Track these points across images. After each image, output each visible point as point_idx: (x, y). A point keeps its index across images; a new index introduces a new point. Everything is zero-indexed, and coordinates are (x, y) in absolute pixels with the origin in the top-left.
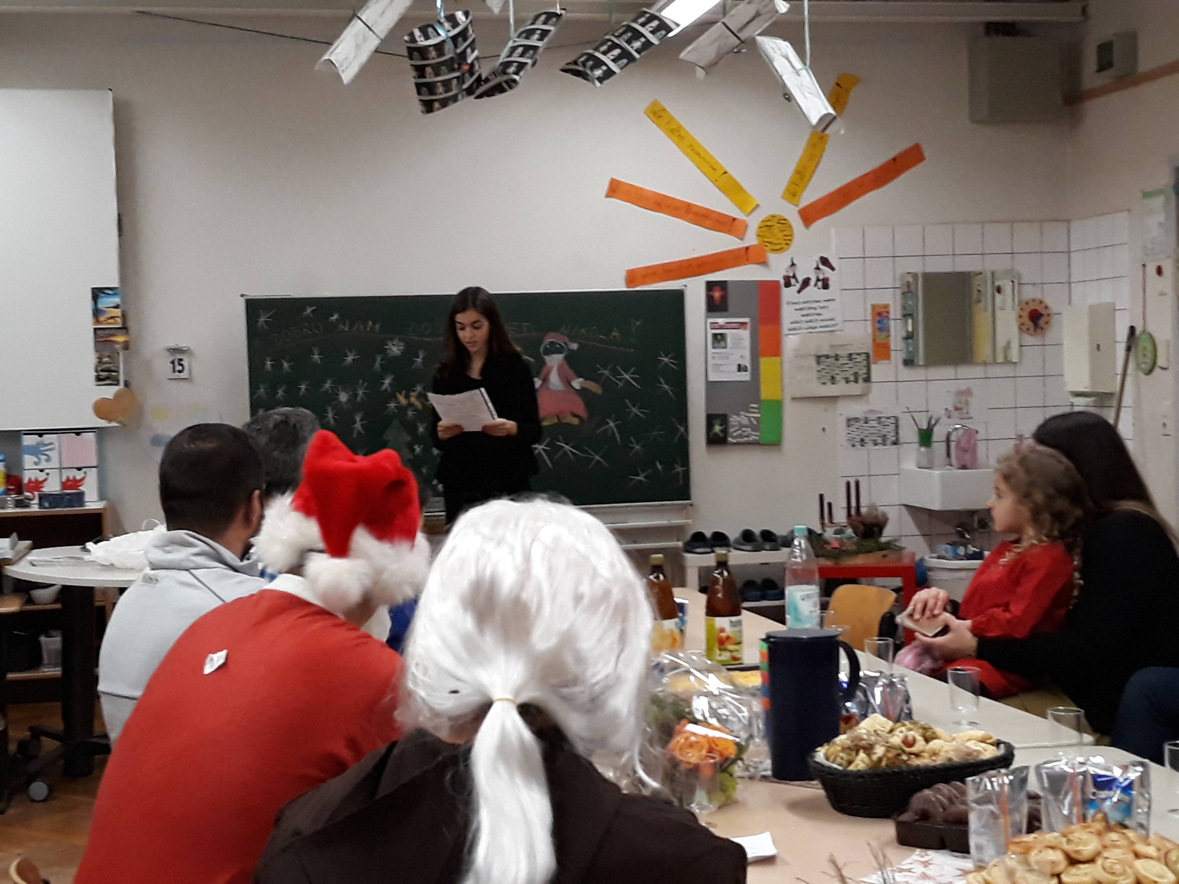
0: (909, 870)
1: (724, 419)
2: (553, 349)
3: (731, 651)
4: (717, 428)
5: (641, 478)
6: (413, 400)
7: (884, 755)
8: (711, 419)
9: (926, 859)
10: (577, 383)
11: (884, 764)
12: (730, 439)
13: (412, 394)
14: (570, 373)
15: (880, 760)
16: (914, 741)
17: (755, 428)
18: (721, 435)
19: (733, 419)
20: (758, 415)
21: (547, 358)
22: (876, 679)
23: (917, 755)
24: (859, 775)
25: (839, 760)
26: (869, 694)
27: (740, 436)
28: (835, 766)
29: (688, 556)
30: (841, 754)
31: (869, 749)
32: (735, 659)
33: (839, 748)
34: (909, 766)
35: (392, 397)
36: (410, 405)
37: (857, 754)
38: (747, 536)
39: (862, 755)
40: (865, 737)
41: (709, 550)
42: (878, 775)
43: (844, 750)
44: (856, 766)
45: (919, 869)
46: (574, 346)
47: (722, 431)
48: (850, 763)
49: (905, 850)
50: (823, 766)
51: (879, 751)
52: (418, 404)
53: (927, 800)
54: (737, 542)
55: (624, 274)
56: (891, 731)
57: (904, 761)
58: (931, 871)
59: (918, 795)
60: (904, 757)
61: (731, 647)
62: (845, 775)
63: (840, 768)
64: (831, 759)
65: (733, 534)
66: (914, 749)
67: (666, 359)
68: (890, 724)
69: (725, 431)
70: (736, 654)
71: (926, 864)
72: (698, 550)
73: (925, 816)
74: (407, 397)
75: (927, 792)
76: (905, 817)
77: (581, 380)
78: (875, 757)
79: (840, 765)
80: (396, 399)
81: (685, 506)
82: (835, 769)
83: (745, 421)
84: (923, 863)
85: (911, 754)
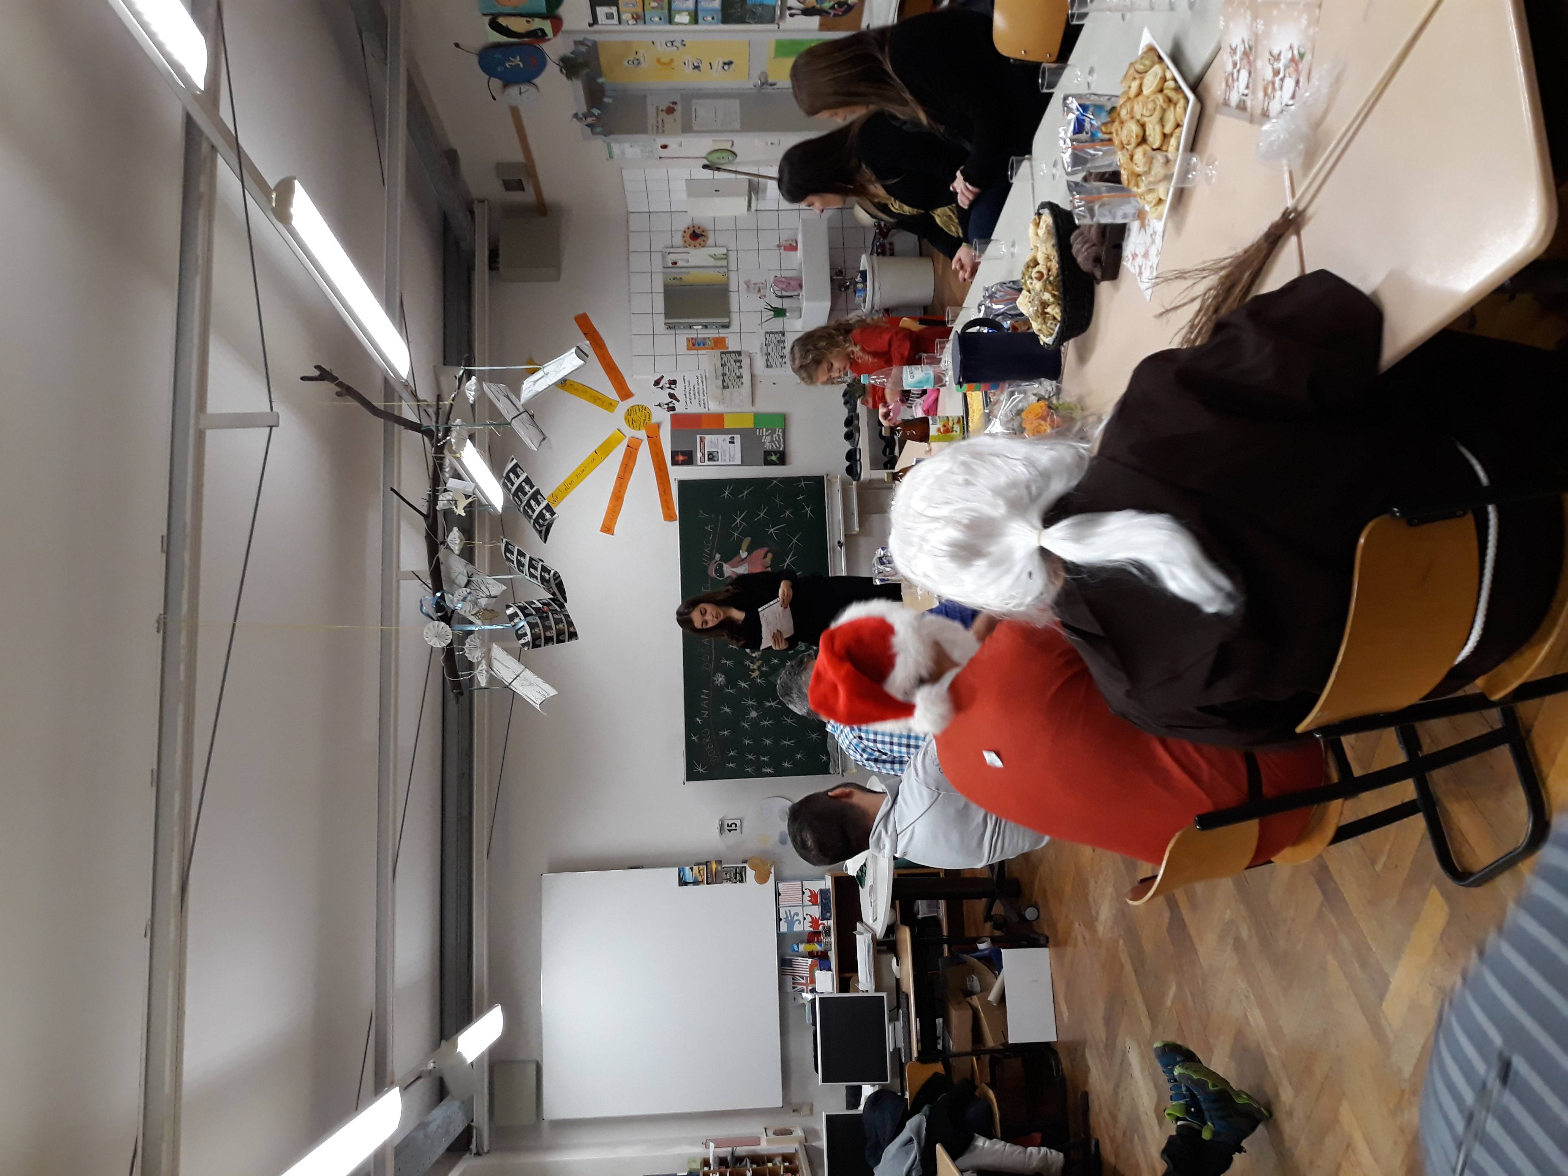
0: (1140, 267)
1: (767, 453)
2: (720, 571)
3: (954, 424)
4: (774, 458)
5: (808, 510)
6: (755, 667)
7: (1050, 293)
8: (767, 463)
9: (1130, 257)
10: (744, 554)
11: (1056, 293)
12: (781, 449)
13: (751, 667)
14: (736, 559)
15: (1054, 296)
16: (1039, 272)
17: (773, 432)
18: (778, 455)
19: (768, 446)
20: (764, 429)
21: (726, 575)
22: (987, 308)
23: (1049, 270)
24: (1064, 311)
25: (1052, 326)
26: (997, 313)
27: (779, 442)
28: (1057, 329)
29: (862, 477)
30: (1048, 325)
31: (1044, 305)
32: (959, 422)
33: (1044, 326)
34: (1058, 276)
35: (753, 680)
36: (759, 668)
37: (1047, 313)
38: (849, 436)
39: (1049, 310)
40: (1035, 308)
41: (859, 462)
42: (1065, 297)
43: (1045, 323)
44: (1057, 313)
45: (1139, 260)
46: (718, 556)
47: (775, 455)
48: (1055, 318)
49: (1123, 274)
50: (1056, 338)
51: (1047, 296)
52: (758, 664)
53: (1086, 258)
54: (852, 444)
55: (667, 523)
56: (1029, 291)
57: (1055, 278)
58: (1140, 251)
59: (1082, 267)
60: (1051, 278)
61: (951, 424)
62: (1063, 321)
63: (1058, 325)
64: (1052, 332)
65: (847, 446)
66: (1045, 272)
67: (727, 493)
68: (1024, 292)
69: (775, 453)
70: (956, 420)
71: (1135, 256)
72: (859, 471)
73: (1097, 260)
74: (753, 670)
75: (1080, 259)
76: (1098, 274)
77: (741, 551)
78: (1052, 300)
79: (1056, 325)
80: (754, 678)
81: (828, 480)
82: (1059, 328)
83: (769, 438)
84: (1133, 258)
85: (1048, 274)
